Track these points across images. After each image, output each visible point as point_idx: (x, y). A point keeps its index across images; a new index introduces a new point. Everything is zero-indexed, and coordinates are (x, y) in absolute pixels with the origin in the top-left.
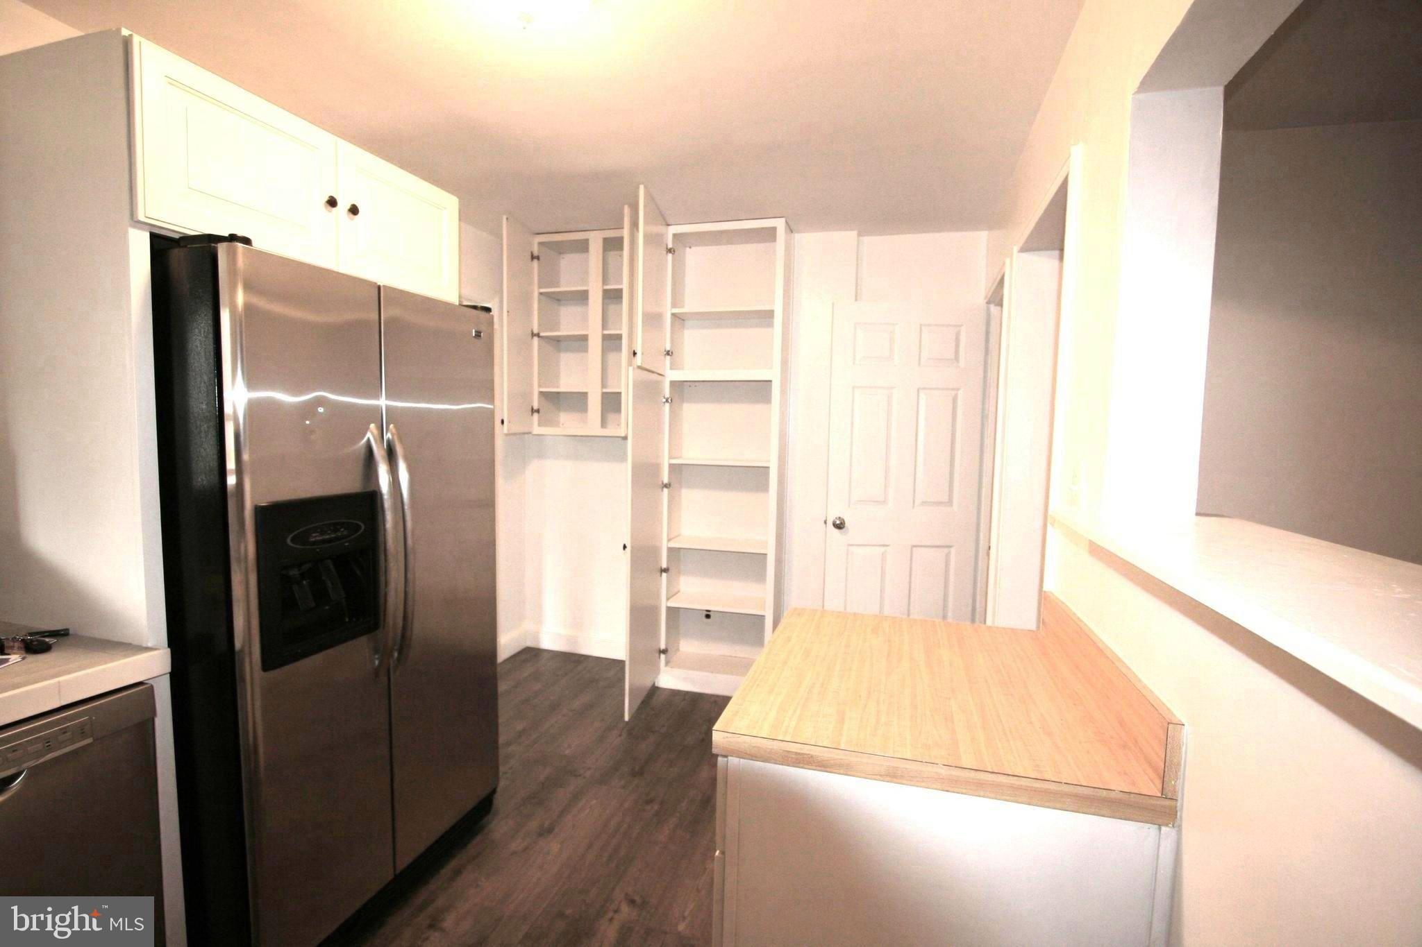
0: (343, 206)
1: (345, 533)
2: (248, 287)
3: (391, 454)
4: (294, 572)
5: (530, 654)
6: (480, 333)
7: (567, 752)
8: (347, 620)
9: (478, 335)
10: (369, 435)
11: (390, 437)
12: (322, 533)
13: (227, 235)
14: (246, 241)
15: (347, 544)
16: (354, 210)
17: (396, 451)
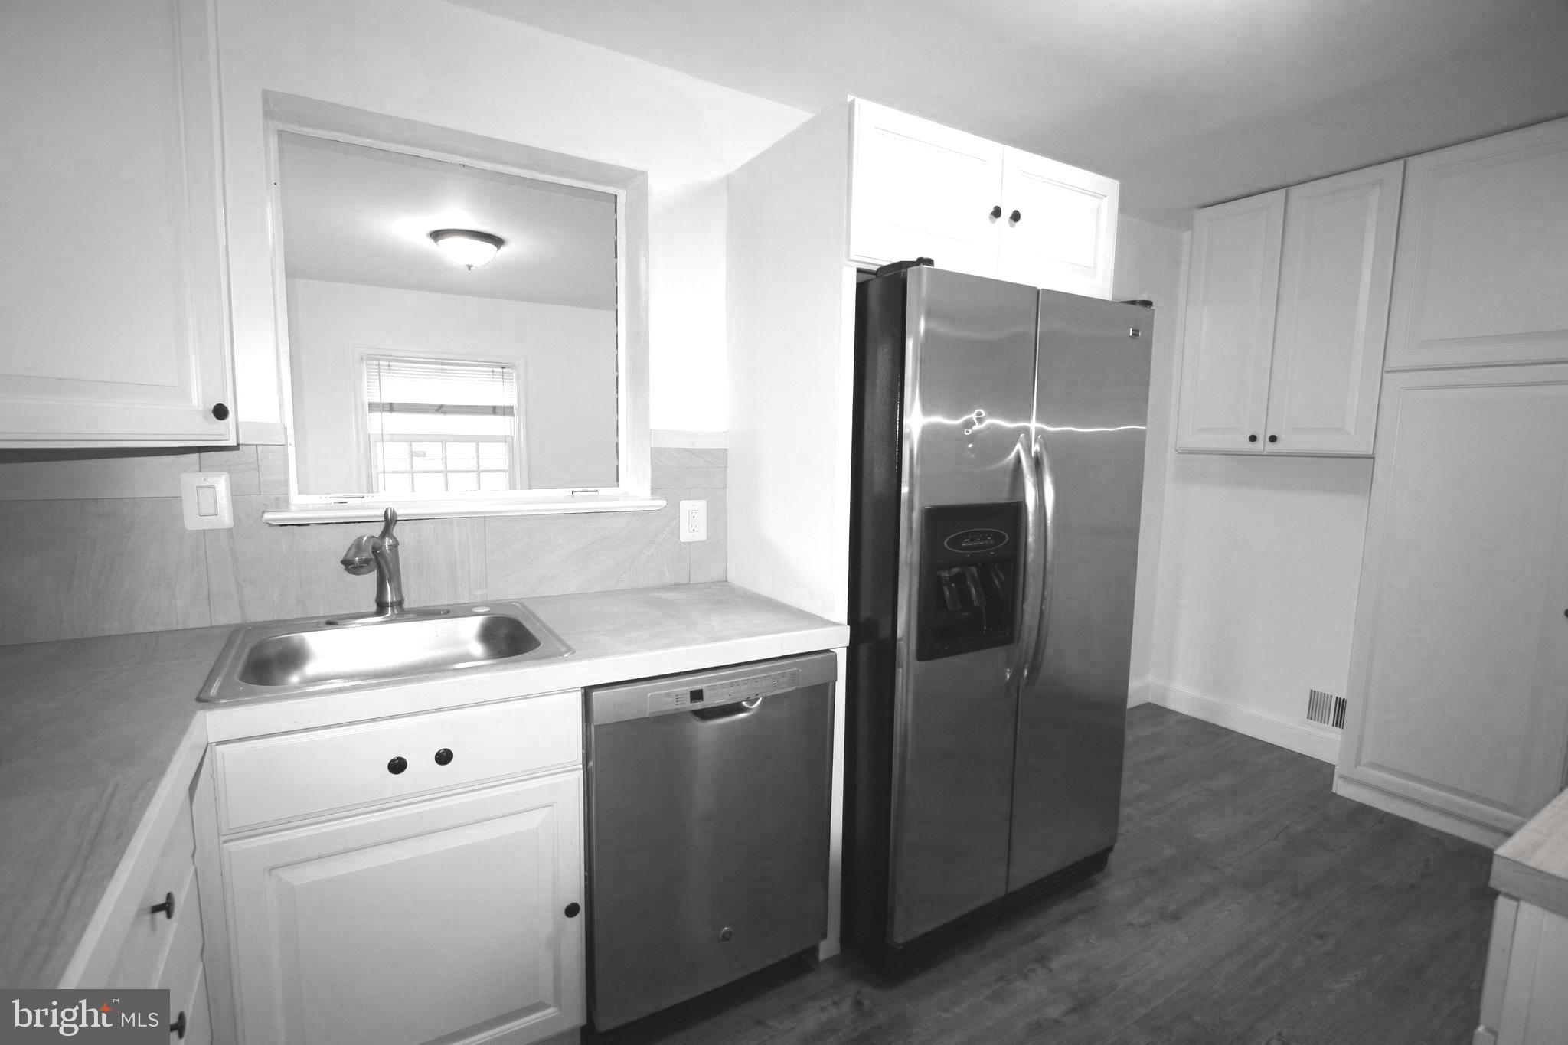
0: (1007, 213)
1: (992, 542)
2: (930, 315)
3: (1037, 464)
4: (945, 574)
5: (1155, 712)
6: (1139, 331)
7: (1199, 836)
8: (985, 628)
9: (1136, 334)
10: (1019, 447)
11: (1039, 449)
12: (972, 540)
13: (915, 260)
14: (930, 262)
15: (992, 553)
16: (1016, 217)
17: (1043, 462)
